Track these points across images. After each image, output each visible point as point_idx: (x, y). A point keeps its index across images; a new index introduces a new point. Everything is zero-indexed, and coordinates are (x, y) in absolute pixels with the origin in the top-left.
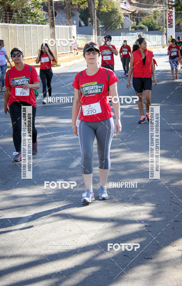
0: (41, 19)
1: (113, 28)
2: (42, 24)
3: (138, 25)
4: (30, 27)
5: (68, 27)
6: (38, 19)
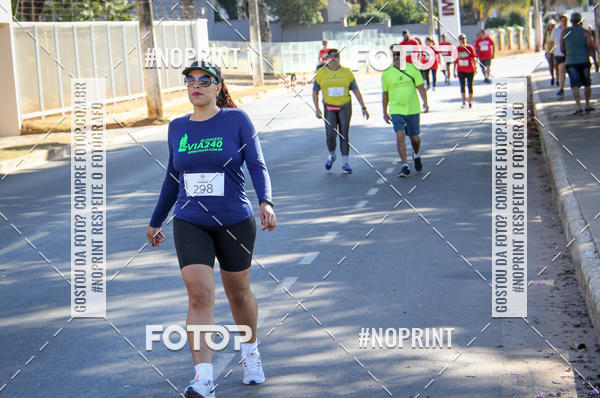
0: (118, 8)
1: (301, 22)
2: (121, 19)
3: (365, 11)
4: (90, 28)
5: (187, 23)
6: (110, 7)
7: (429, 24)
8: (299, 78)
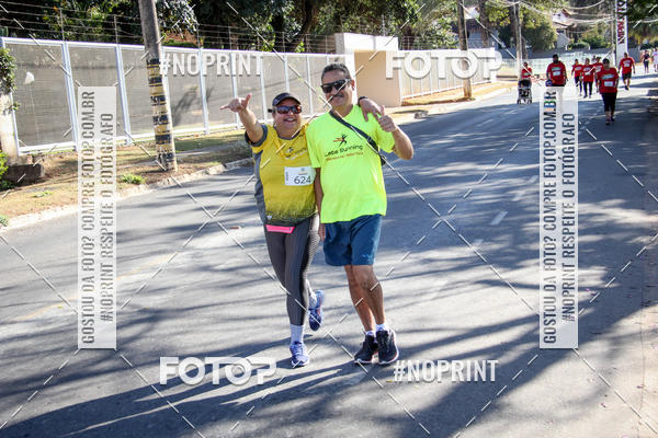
0: (450, 43)
1: (543, 49)
2: (452, 48)
3: (577, 42)
5: (485, 50)
6: (446, 42)
7: (611, 49)
8: (541, 77)
